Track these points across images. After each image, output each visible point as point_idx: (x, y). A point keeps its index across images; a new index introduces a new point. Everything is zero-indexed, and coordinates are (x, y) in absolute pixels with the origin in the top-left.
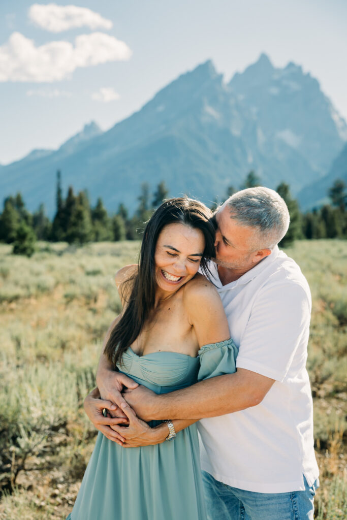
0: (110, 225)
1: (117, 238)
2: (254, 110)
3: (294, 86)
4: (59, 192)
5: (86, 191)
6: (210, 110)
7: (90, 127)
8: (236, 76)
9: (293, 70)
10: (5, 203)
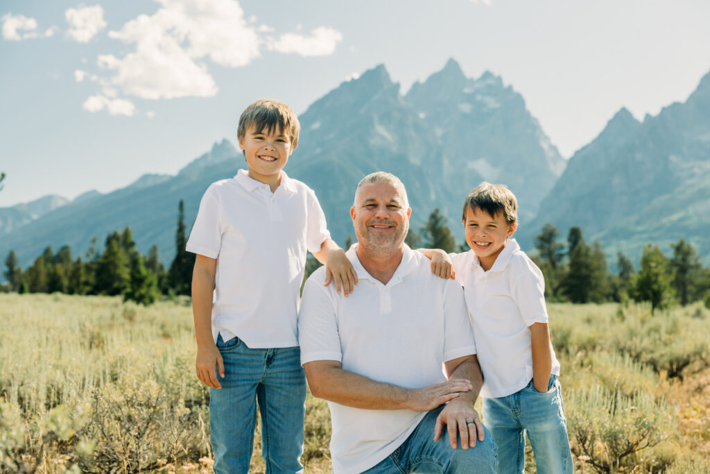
2: (439, 132)
3: (492, 103)
6: (381, 130)
7: (222, 147)
8: (416, 85)
9: (490, 82)
10: (109, 242)
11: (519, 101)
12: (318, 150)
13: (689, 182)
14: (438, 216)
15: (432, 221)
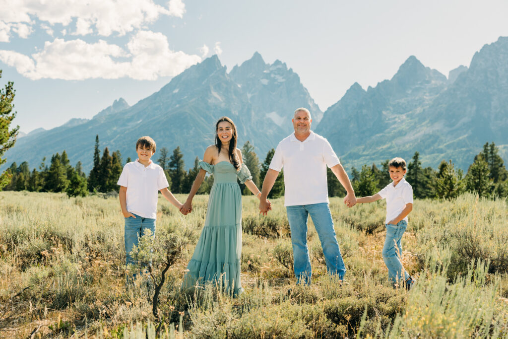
2: (249, 96)
3: (280, 79)
4: (97, 152)
5: (118, 151)
6: (215, 94)
7: (119, 103)
8: (236, 67)
9: (279, 66)
10: (53, 160)
11: (296, 77)
12: (177, 106)
13: (393, 126)
14: (249, 145)
15: (246, 148)
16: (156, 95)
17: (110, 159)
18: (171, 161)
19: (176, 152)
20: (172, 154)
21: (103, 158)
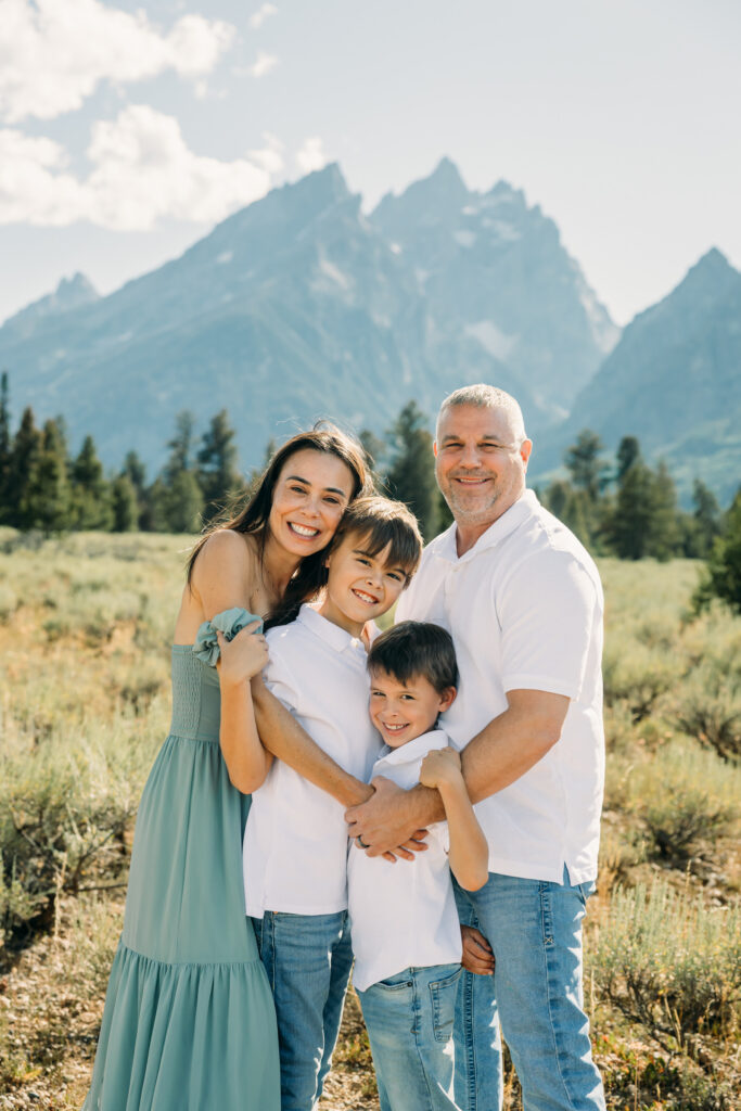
0: (107, 495)
1: (120, 526)
2: (421, 275)
3: (507, 232)
4: (3, 418)
5: (60, 419)
6: (328, 268)
7: (73, 286)
8: (388, 199)
9: (506, 198)
11: (550, 230)
12: (228, 297)
14: (415, 412)
15: (406, 419)
16: (171, 268)
17: (36, 438)
18: (202, 446)
19: (218, 424)
20: (207, 428)
21: (19, 436)
